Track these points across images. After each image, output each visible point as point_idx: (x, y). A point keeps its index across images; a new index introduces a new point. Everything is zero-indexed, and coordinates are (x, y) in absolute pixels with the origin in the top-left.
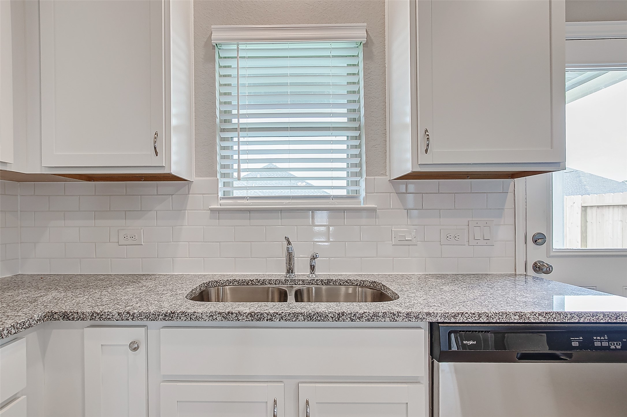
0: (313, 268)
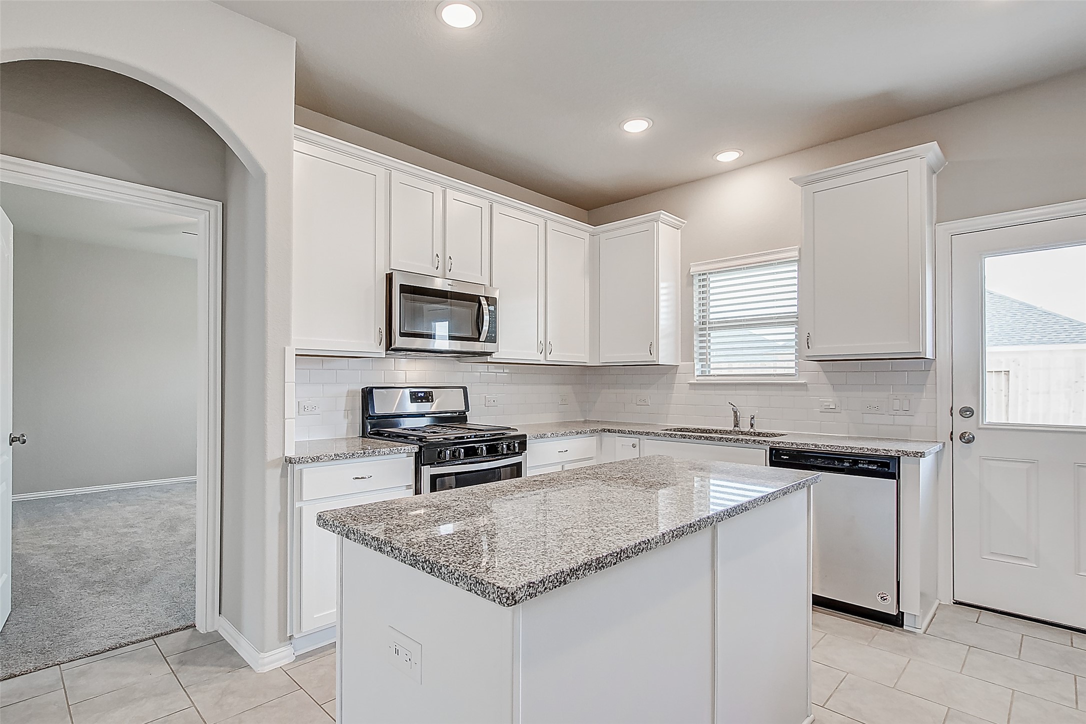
0: (752, 425)
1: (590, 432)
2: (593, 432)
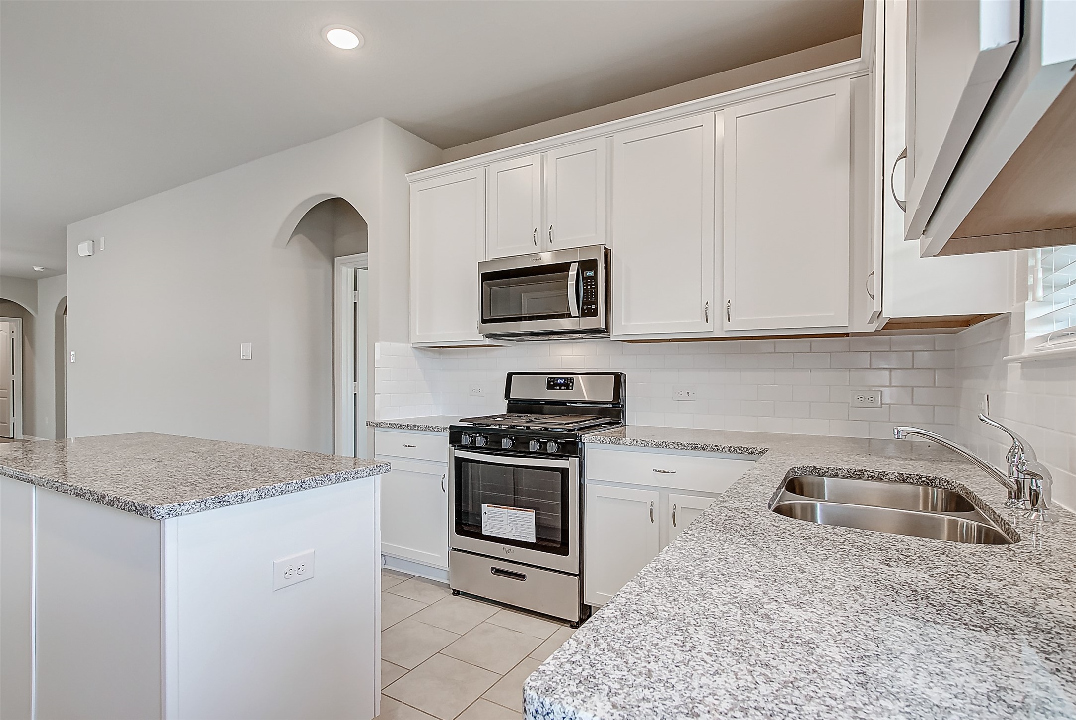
1: (729, 450)
2: (738, 451)
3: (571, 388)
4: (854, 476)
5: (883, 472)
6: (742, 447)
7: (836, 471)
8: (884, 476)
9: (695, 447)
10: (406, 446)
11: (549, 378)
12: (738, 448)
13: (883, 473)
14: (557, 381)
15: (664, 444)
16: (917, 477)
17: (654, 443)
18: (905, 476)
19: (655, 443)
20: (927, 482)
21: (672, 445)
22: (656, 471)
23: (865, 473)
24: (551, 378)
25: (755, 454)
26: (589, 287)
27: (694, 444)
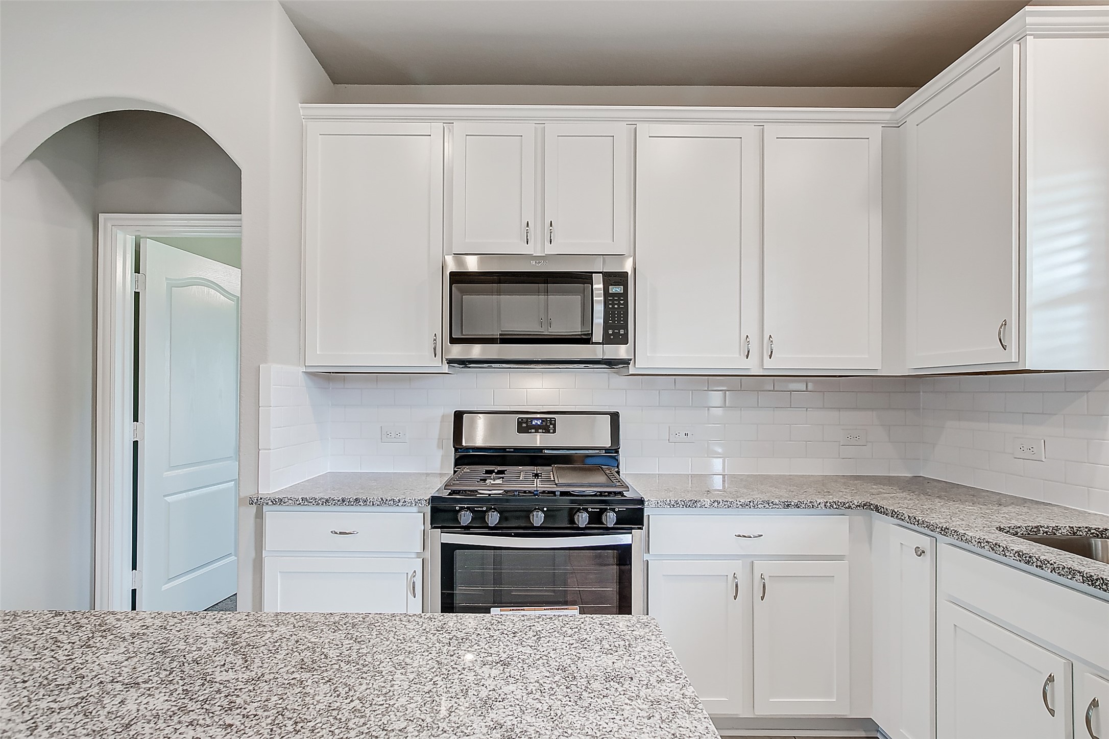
1: (825, 505)
2: (835, 506)
3: (551, 431)
4: (1031, 533)
5: (1056, 526)
6: (838, 502)
7: (1016, 530)
8: (1057, 530)
9: (788, 505)
10: (336, 533)
11: (519, 418)
12: (835, 502)
13: (1056, 528)
14: (532, 422)
15: (751, 504)
16: (1086, 530)
17: (739, 503)
18: (1075, 529)
19: (741, 503)
20: (1096, 534)
21: (761, 504)
22: (739, 536)
23: (1041, 529)
24: (522, 419)
25: (852, 509)
26: (616, 306)
27: (787, 502)
